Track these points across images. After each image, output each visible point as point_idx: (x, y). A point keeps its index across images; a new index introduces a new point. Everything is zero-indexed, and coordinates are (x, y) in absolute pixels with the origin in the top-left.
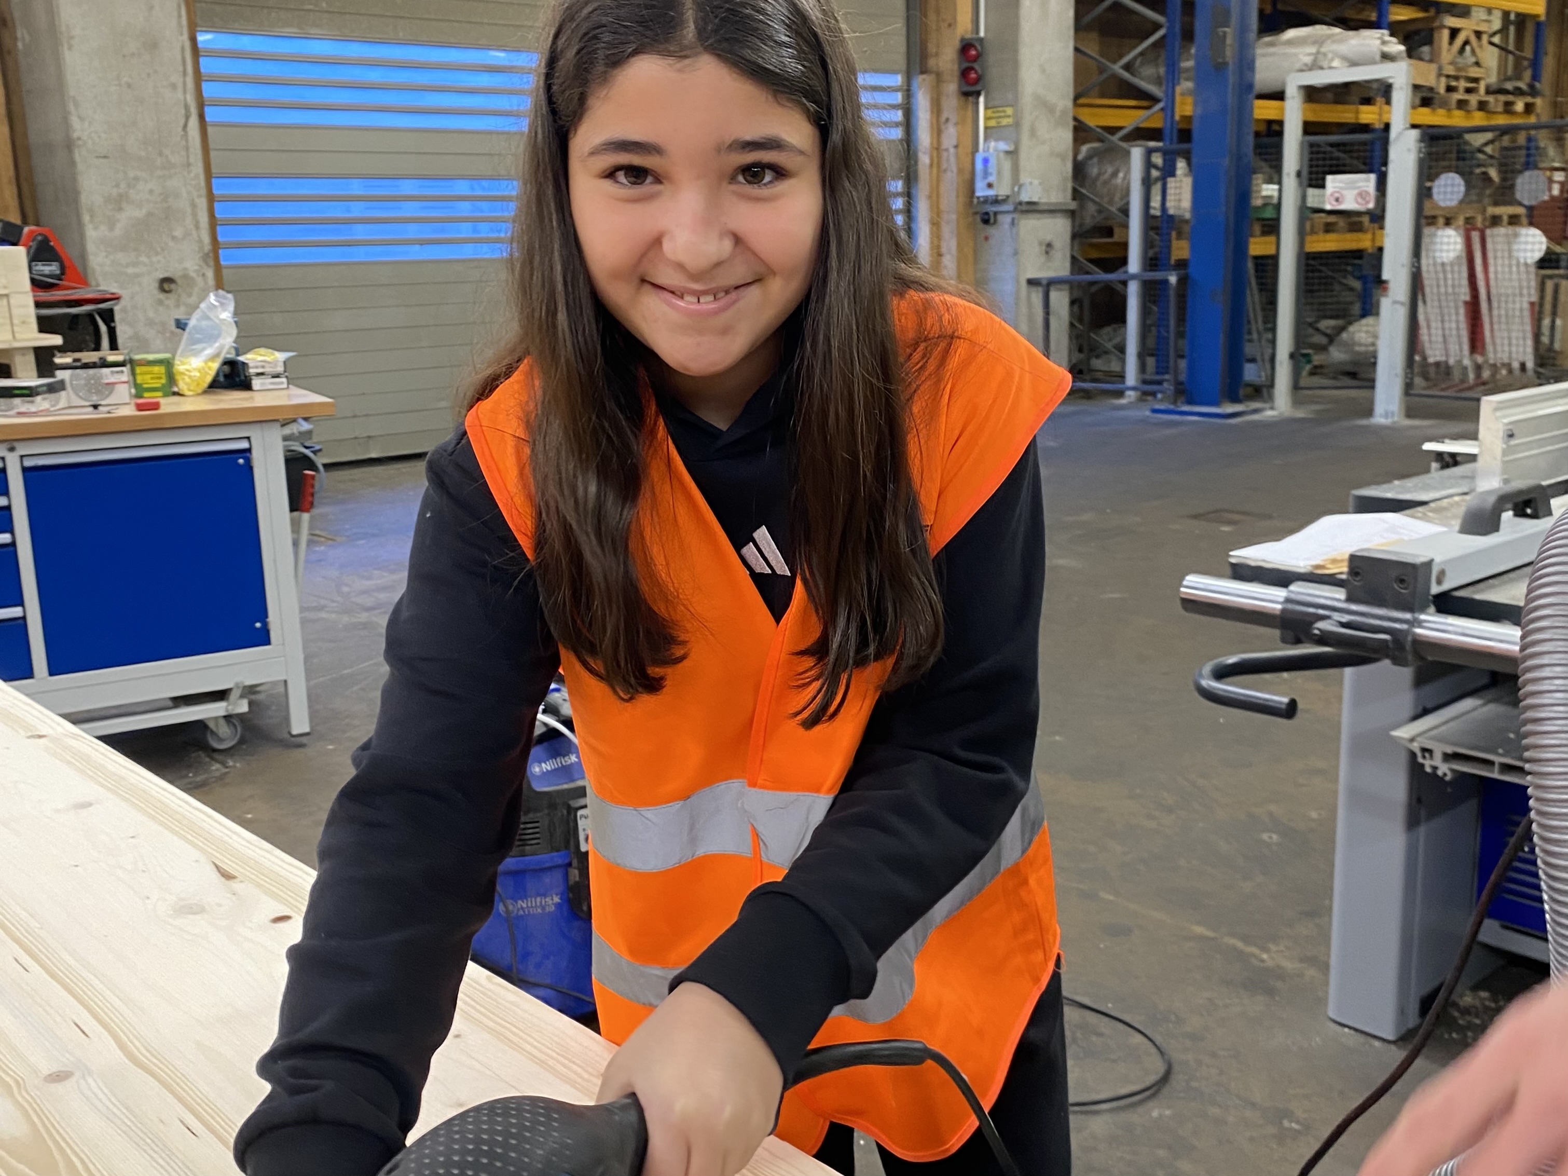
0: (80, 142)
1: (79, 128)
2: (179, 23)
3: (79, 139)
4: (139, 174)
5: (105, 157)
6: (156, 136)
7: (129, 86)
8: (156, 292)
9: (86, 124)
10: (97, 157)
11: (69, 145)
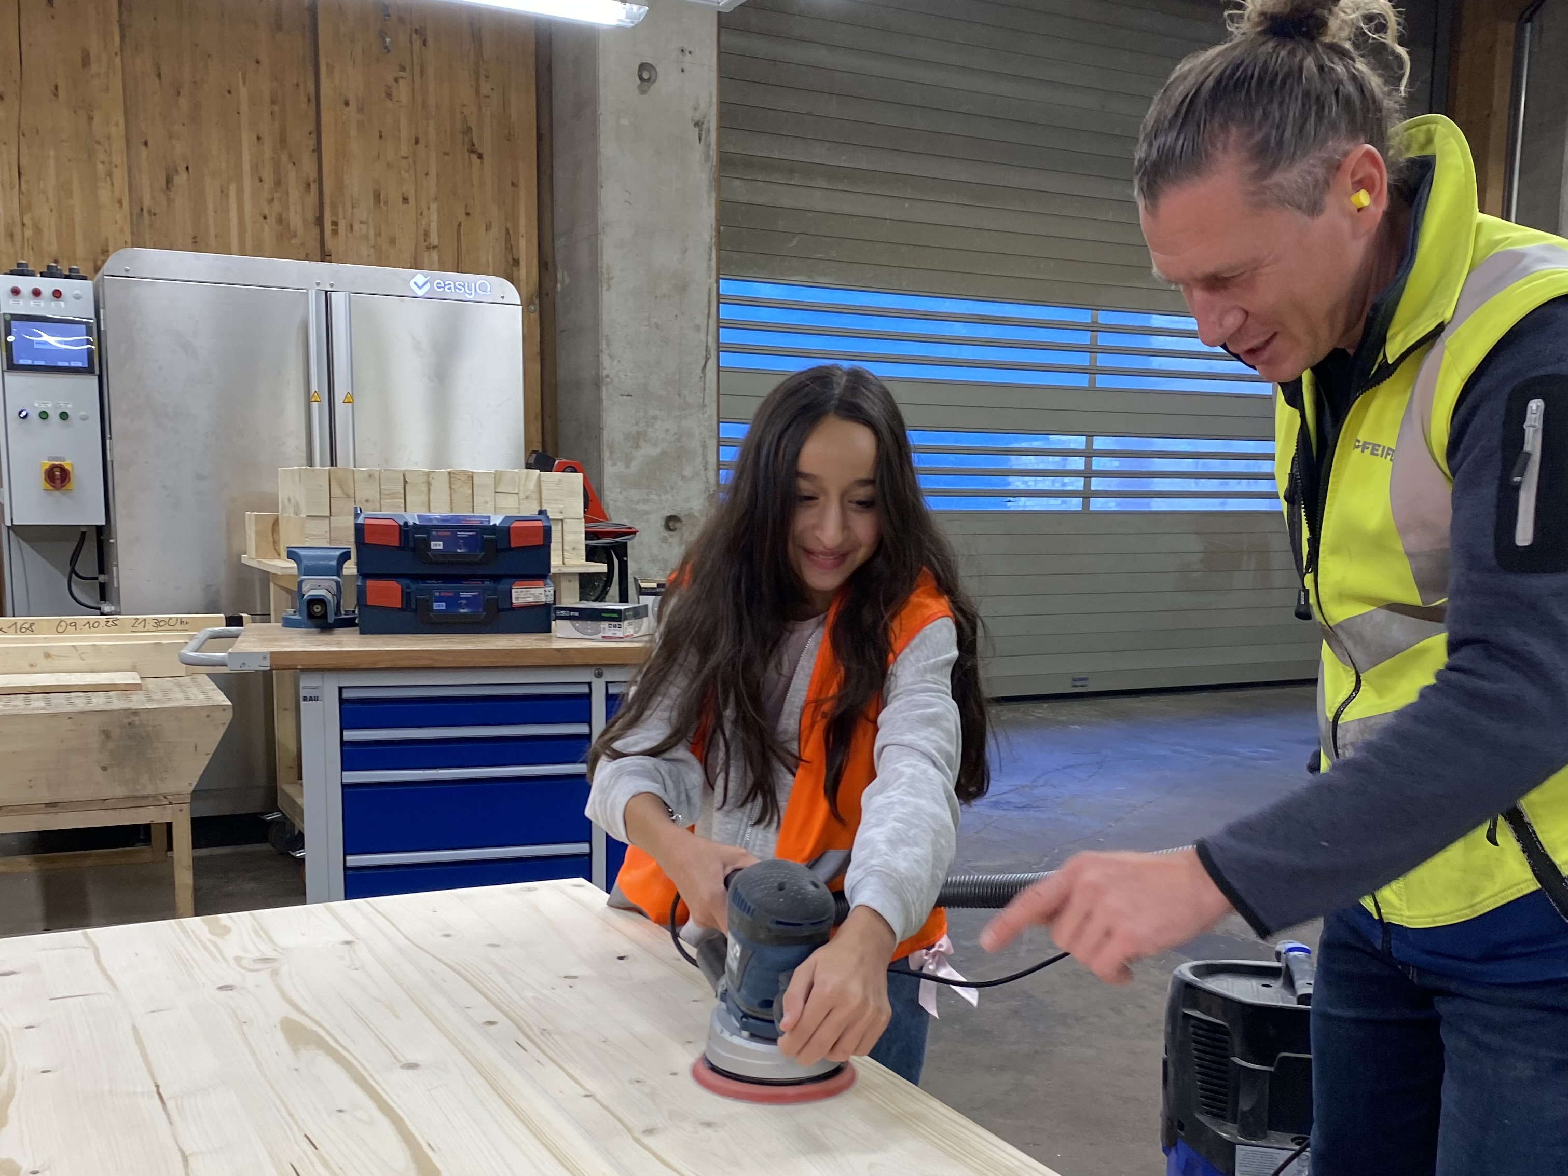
0: (608, 380)
1: (609, 367)
2: (709, 266)
3: (607, 376)
4: (657, 412)
5: (628, 396)
6: (677, 377)
7: (657, 326)
8: (662, 529)
9: (616, 362)
10: (622, 396)
11: (598, 383)
